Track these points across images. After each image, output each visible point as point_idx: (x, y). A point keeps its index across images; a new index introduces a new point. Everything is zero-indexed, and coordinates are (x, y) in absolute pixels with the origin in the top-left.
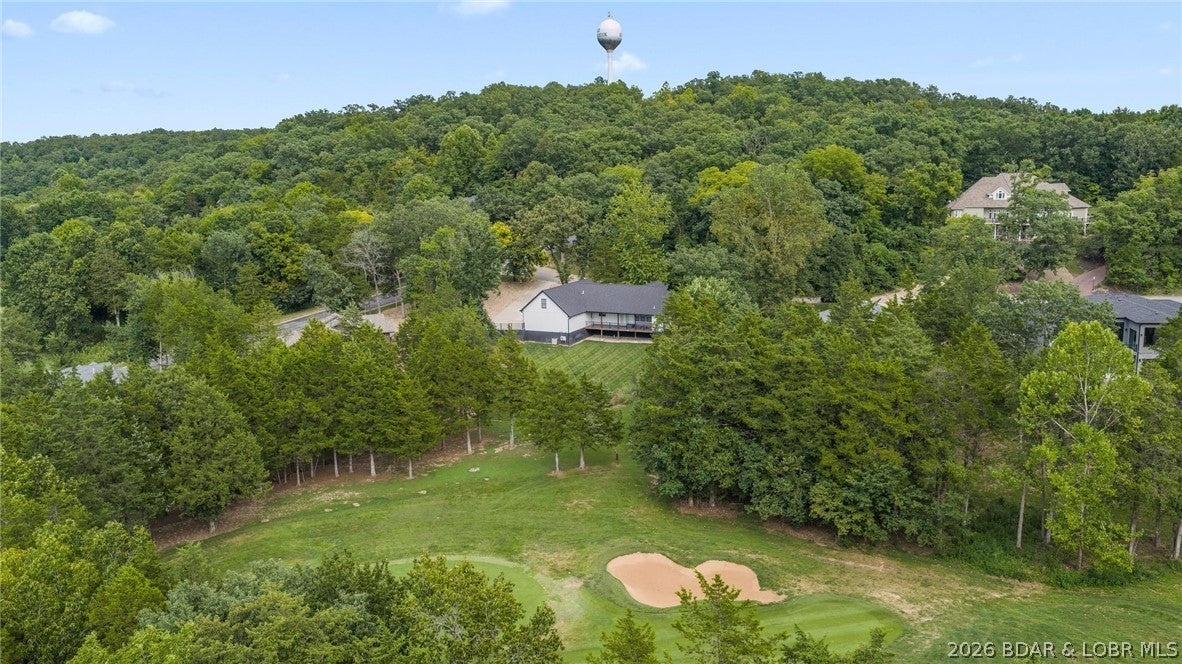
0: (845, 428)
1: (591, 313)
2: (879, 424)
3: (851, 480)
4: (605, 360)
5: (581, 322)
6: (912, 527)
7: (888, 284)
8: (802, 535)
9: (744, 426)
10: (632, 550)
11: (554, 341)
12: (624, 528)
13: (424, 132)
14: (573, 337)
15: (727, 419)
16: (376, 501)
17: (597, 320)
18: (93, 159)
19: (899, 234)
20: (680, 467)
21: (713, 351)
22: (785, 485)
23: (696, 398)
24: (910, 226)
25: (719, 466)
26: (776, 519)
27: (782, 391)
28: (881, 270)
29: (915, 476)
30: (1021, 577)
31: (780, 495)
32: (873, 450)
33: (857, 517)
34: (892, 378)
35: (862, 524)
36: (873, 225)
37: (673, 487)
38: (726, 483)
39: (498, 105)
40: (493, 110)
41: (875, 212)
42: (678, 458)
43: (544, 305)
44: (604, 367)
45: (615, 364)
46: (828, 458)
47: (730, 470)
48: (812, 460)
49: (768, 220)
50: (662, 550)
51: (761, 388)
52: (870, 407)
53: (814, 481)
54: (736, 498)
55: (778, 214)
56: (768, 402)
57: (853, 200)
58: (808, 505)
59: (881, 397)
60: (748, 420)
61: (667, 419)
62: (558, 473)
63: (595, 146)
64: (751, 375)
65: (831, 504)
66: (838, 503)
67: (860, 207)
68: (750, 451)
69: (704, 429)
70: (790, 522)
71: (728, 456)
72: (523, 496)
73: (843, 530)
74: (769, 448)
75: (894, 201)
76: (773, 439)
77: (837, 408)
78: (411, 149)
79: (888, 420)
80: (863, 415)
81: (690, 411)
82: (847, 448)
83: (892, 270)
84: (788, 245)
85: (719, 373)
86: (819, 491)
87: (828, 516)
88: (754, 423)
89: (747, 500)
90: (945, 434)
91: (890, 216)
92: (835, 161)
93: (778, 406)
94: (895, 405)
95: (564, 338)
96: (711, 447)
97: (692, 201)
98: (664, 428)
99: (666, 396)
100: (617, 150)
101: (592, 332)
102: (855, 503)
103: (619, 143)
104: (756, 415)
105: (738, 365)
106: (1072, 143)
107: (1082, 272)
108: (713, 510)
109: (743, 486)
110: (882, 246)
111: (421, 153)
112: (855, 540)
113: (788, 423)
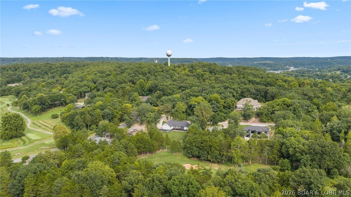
0: (212, 148)
1: (173, 126)
2: (216, 148)
3: (212, 155)
4: (177, 135)
5: (172, 128)
6: (220, 160)
7: (224, 120)
8: (207, 162)
9: (200, 148)
10: (186, 164)
11: (168, 131)
12: (185, 161)
13: (130, 79)
14: (171, 130)
15: (198, 147)
16: (150, 158)
17: (175, 127)
18: (32, 71)
19: (226, 111)
20: (191, 153)
21: (196, 138)
22: (205, 155)
23: (194, 144)
24: (228, 110)
25: (196, 153)
26: (204, 160)
27: (204, 143)
28: (223, 118)
29: (220, 154)
30: (232, 166)
31: (204, 157)
32: (215, 151)
33: (213, 159)
34: (217, 142)
35: (214, 160)
36: (222, 109)
37: (191, 156)
38: (198, 155)
39: (146, 72)
40: (144, 73)
41: (222, 107)
42: (191, 152)
43: (166, 125)
44: (177, 136)
45: (179, 136)
46: (210, 152)
47: (198, 154)
48: (208, 152)
49: (203, 112)
50: (189, 164)
51: (202, 143)
52: (215, 146)
53: (208, 155)
54: (198, 157)
55: (205, 110)
56: (203, 145)
57: (218, 105)
58: (207, 158)
59: (216, 145)
60: (200, 147)
61: (190, 147)
62: (174, 154)
63: (169, 87)
64: (201, 141)
65: (210, 158)
66: (211, 158)
67: (219, 106)
68: (201, 151)
69: (195, 148)
70: (206, 160)
71: (198, 152)
72: (170, 157)
73: (212, 161)
74: (203, 151)
75: (225, 105)
76: (203, 150)
77: (211, 146)
78: (128, 83)
79: (217, 148)
80: (214, 147)
81: (193, 146)
82: (212, 151)
83: (224, 118)
84: (207, 116)
85: (197, 141)
86: (209, 156)
87: (210, 159)
88: (201, 148)
89: (200, 157)
90: (224, 149)
91: (224, 107)
92: (215, 98)
93: (204, 145)
94: (218, 146)
95: (169, 131)
96: (196, 151)
97: (190, 104)
98: (190, 148)
99: (190, 144)
100: (174, 88)
101: (173, 129)
102: (213, 158)
103: (174, 86)
104: (201, 147)
105: (199, 140)
106: (259, 91)
107: (257, 118)
108: (196, 159)
109: (200, 156)
110: (223, 114)
111: (130, 84)
112: (213, 162)
113: (205, 148)
